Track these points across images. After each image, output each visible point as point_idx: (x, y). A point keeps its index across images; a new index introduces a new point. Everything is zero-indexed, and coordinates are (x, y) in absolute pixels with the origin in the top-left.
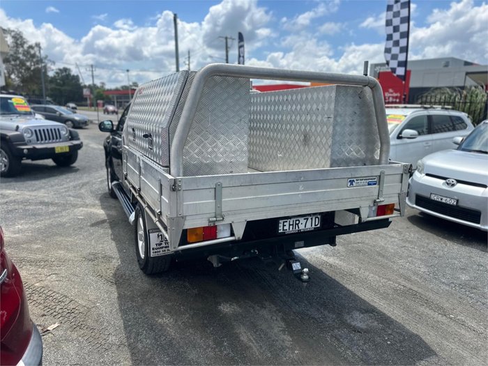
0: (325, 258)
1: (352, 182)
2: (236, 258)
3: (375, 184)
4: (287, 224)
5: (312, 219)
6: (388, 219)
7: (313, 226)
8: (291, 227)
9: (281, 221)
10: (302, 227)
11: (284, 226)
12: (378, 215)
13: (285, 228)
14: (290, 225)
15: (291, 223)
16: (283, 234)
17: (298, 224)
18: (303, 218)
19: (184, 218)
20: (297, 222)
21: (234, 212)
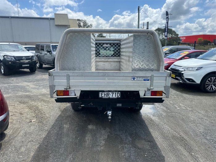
0: (152, 117)
1: (134, 79)
2: (83, 105)
3: (149, 80)
4: (103, 94)
5: (116, 93)
6: (162, 98)
7: (117, 96)
8: (105, 96)
9: (101, 93)
10: (111, 96)
11: (102, 95)
12: (151, 96)
13: (102, 96)
14: (104, 95)
15: (105, 94)
16: (102, 98)
17: (109, 95)
18: (111, 93)
19: (55, 86)
20: (108, 94)
21: (75, 86)
